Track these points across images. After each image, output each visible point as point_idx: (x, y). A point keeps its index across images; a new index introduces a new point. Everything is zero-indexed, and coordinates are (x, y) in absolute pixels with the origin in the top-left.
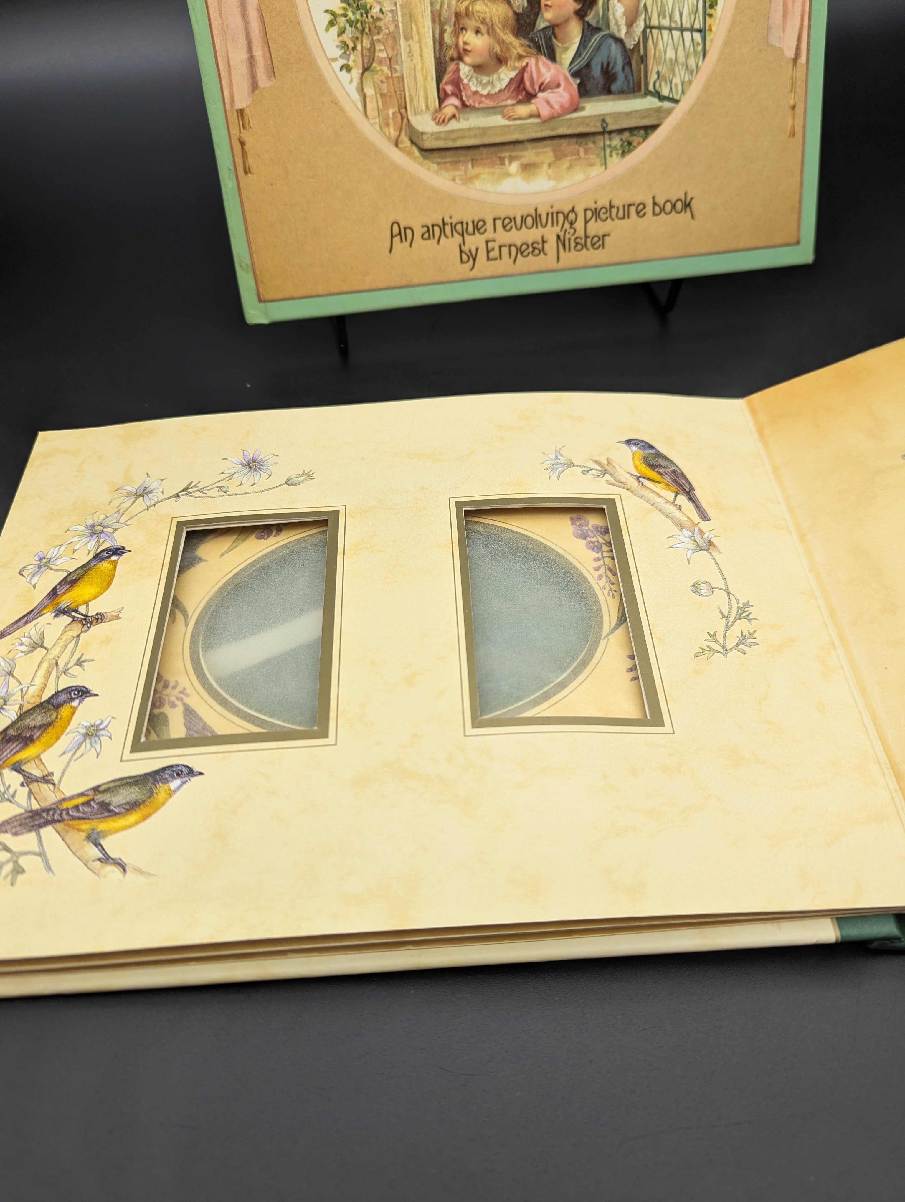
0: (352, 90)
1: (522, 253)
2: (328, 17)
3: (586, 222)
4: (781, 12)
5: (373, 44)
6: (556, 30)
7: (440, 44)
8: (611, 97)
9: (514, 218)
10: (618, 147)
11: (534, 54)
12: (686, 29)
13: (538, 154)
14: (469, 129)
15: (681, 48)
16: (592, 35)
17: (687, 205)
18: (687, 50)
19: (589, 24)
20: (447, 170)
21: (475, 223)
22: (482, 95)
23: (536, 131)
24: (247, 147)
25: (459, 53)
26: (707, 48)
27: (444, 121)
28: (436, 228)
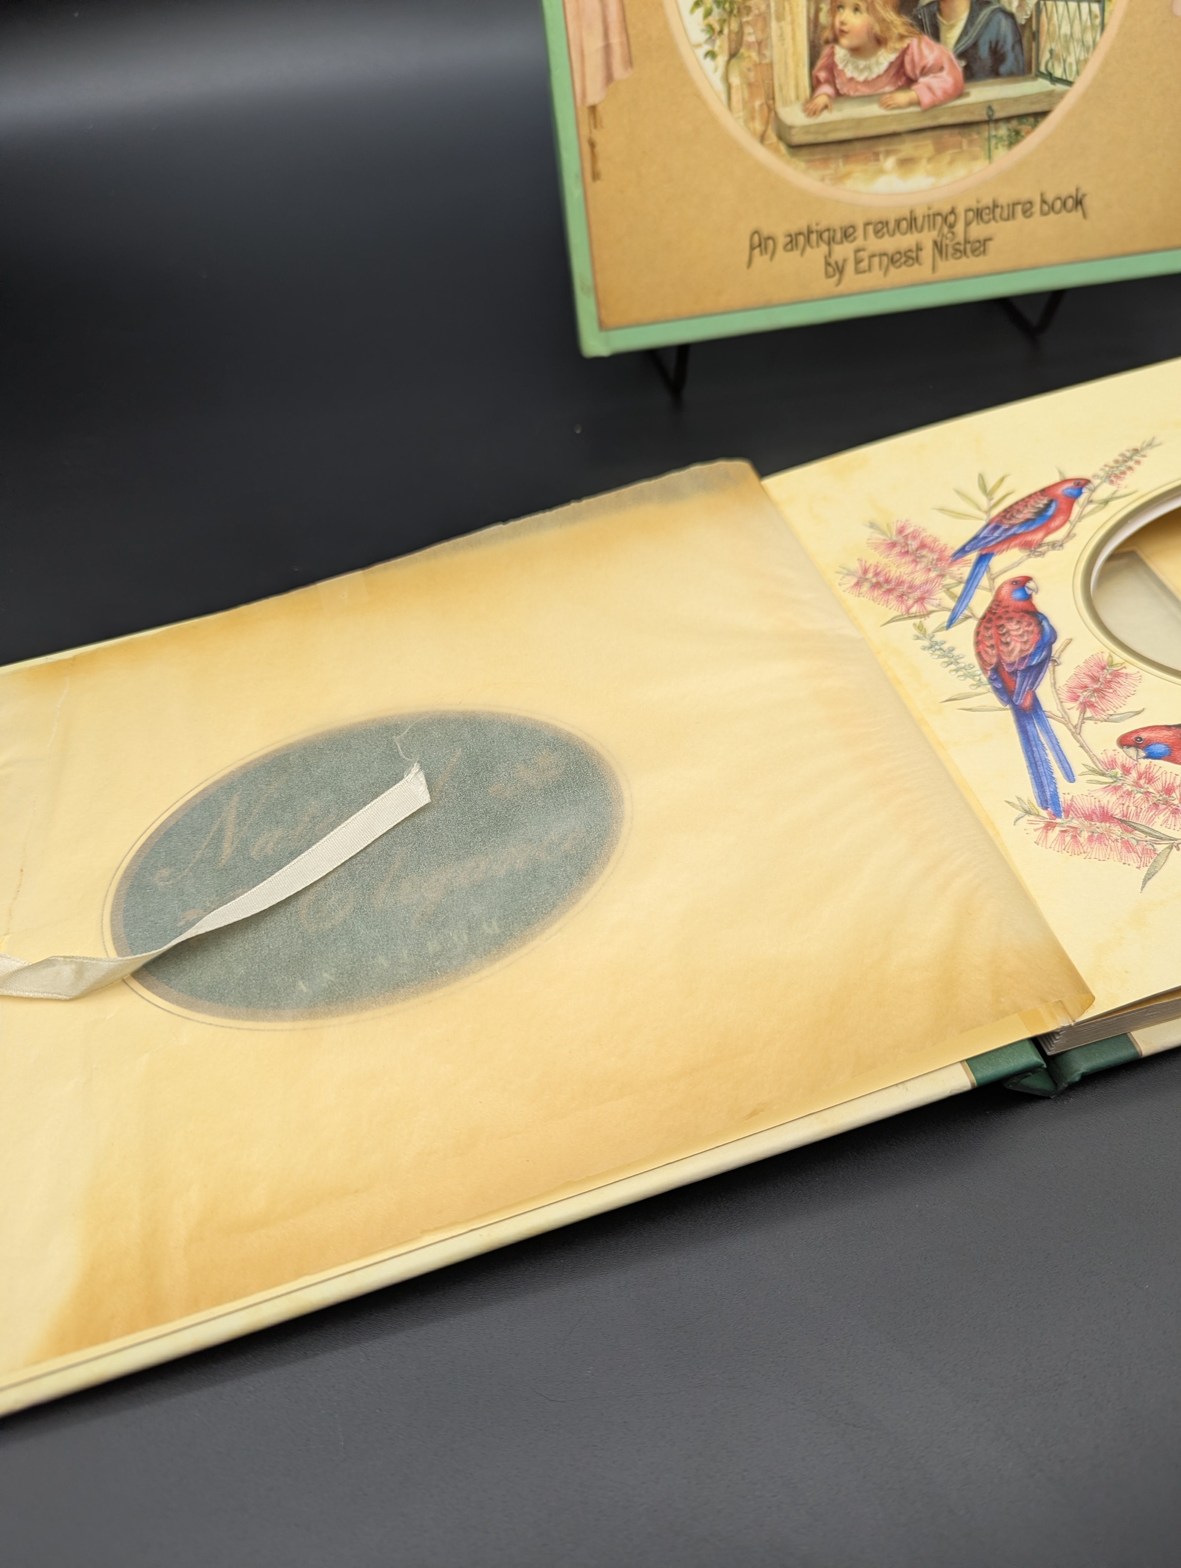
0: (716, 79)
1: (894, 263)
3: (968, 224)
5: (741, 26)
6: (942, 5)
7: (814, 24)
8: (999, 80)
9: (888, 223)
10: (1005, 137)
11: (915, 34)
13: (917, 148)
14: (843, 121)
15: (1077, 22)
16: (981, 10)
17: (1079, 202)
18: (1083, 23)
20: (816, 169)
21: (844, 230)
22: (858, 82)
23: (915, 122)
24: (598, 149)
25: (835, 35)
26: (1106, 21)
27: (815, 112)
28: (801, 238)
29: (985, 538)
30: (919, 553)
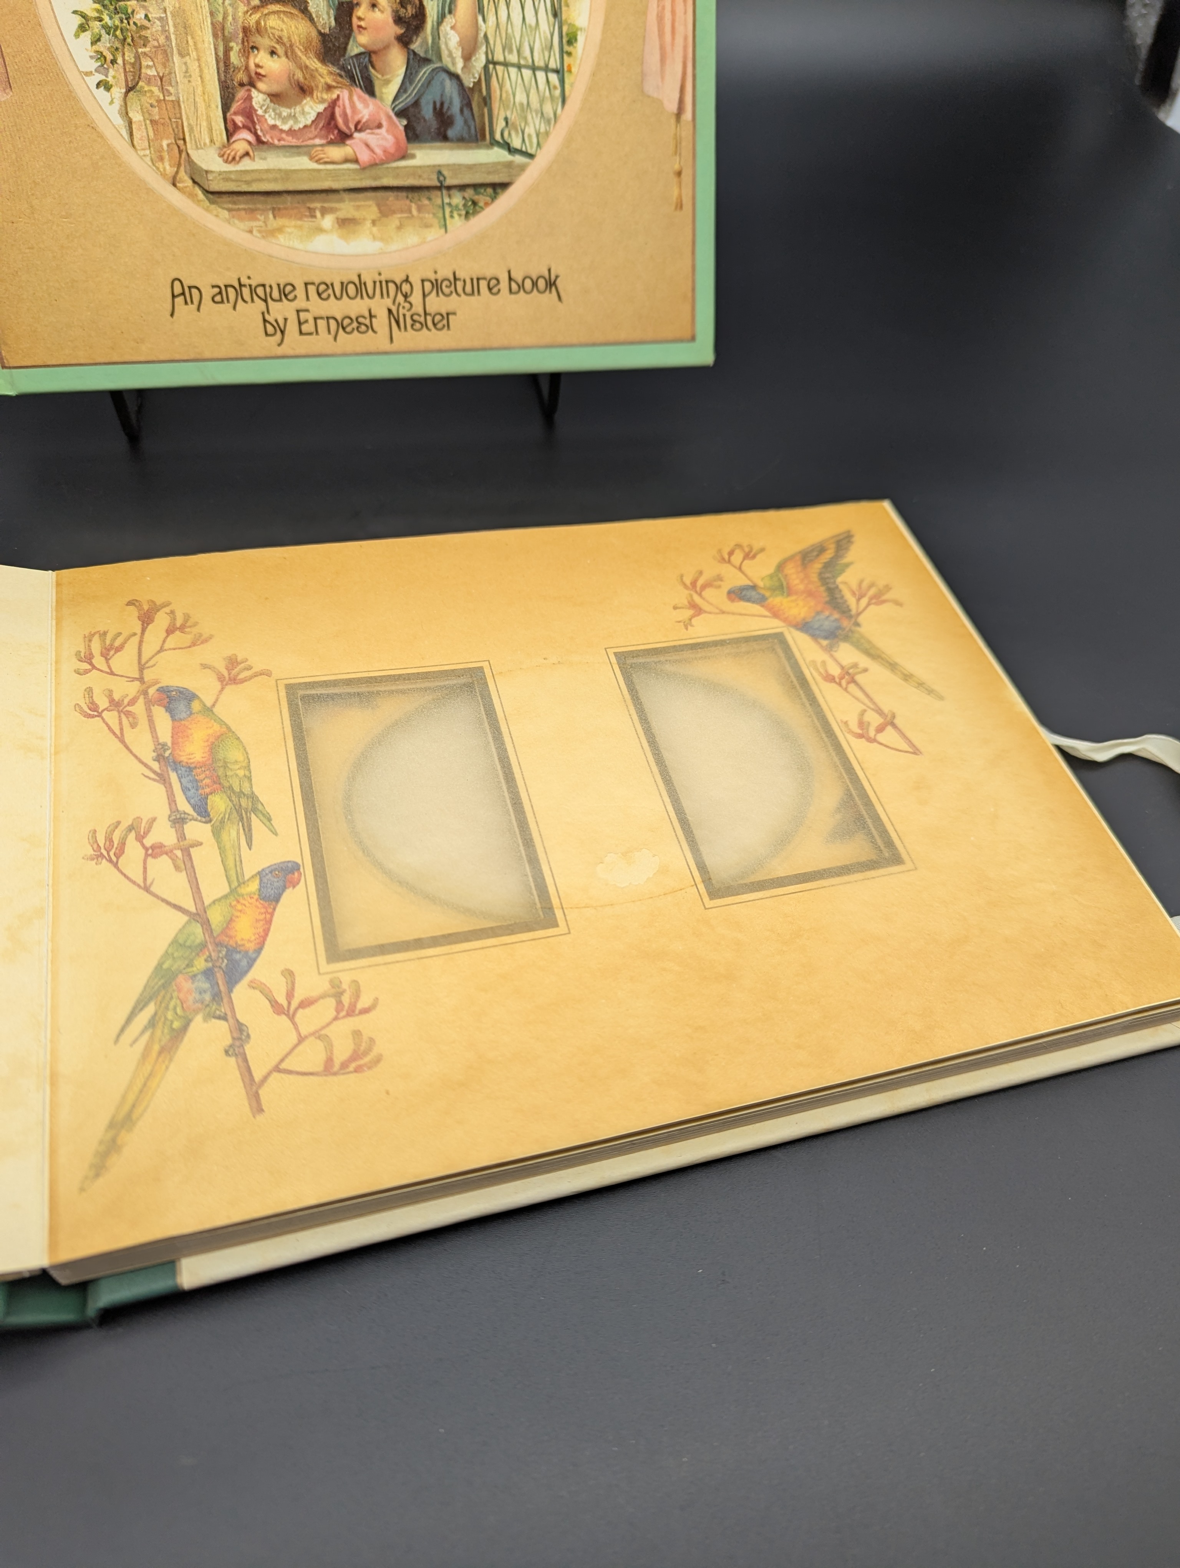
0: (114, 112)
1: (344, 328)
2: (78, 20)
3: (424, 296)
4: (657, 57)
5: (137, 57)
6: (374, 57)
7: (224, 64)
8: (447, 144)
9: (332, 285)
10: (461, 207)
11: (346, 85)
12: (540, 69)
13: (358, 208)
14: (268, 171)
15: (533, 91)
16: (420, 67)
17: (551, 284)
18: (541, 94)
19: (415, 53)
20: (241, 219)
21: (282, 287)
22: (282, 131)
23: (354, 180)
25: (250, 77)
26: (567, 94)
27: (234, 158)
28: (231, 291)
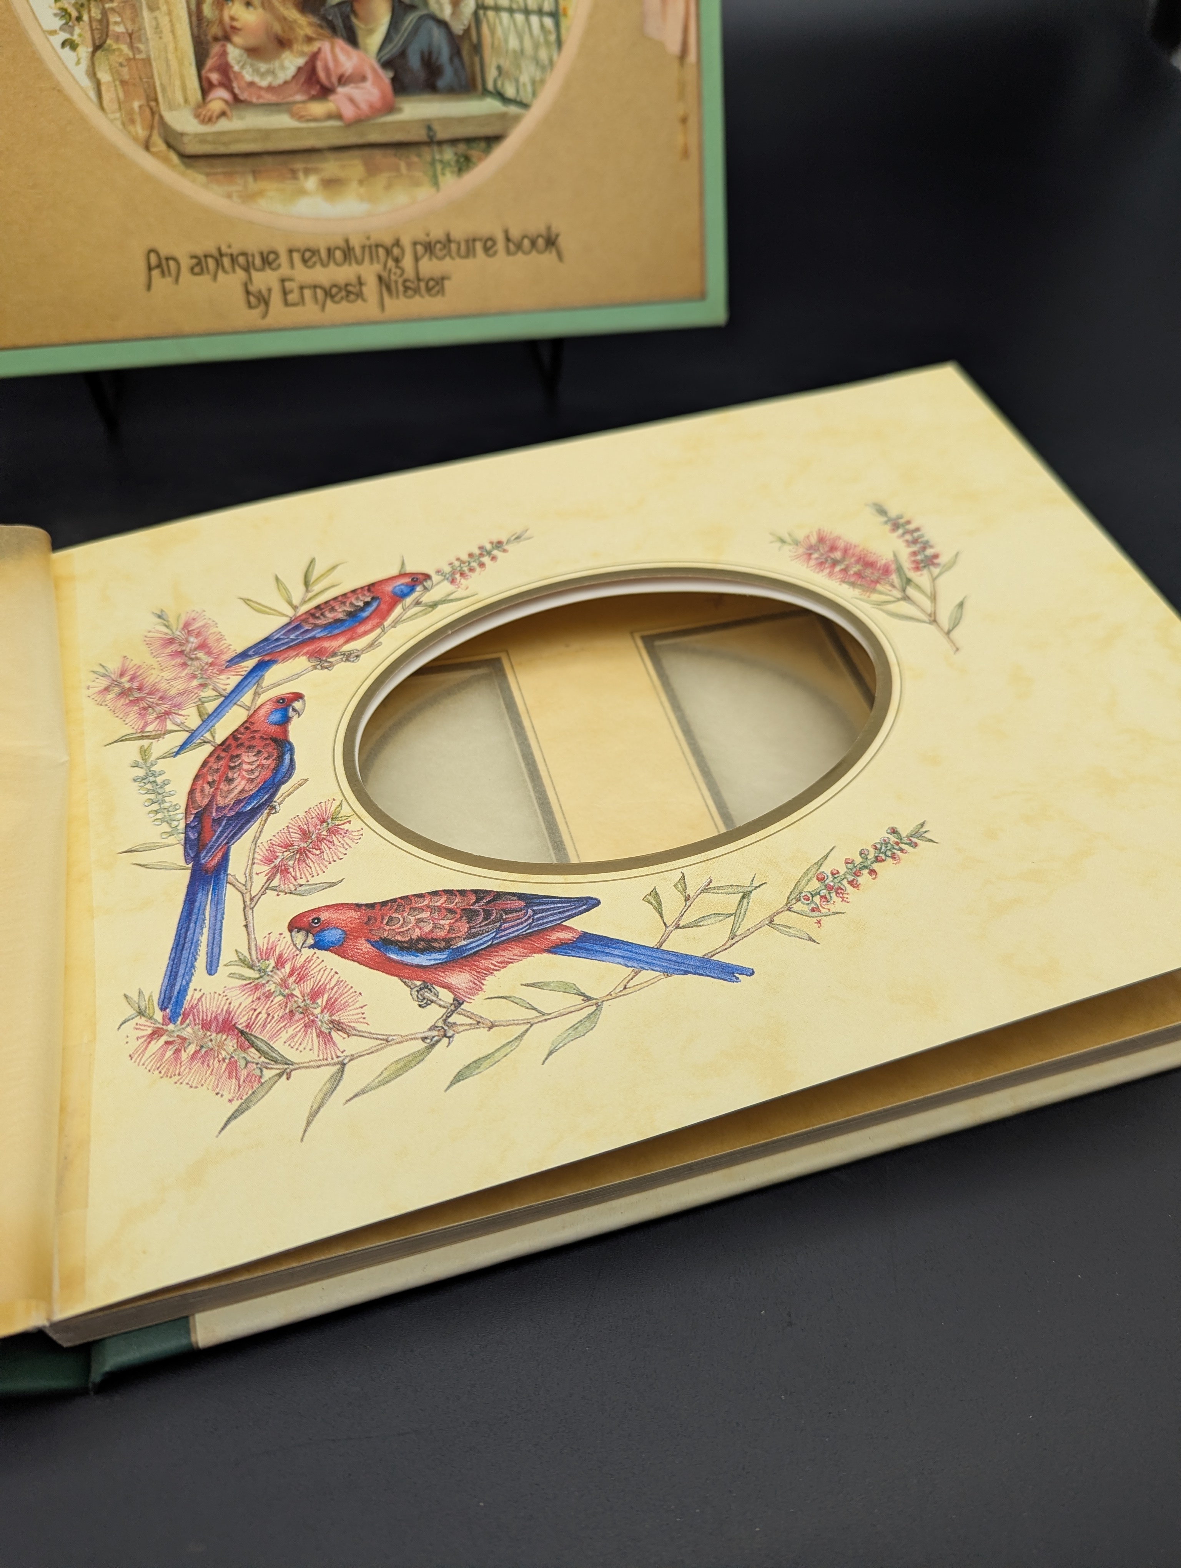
0: (80, 73)
1: (332, 297)
3: (417, 259)
5: (104, 13)
6: (356, 6)
7: (197, 18)
9: (318, 251)
10: (452, 162)
11: (327, 36)
12: (533, 12)
13: (343, 167)
14: (246, 131)
15: (527, 37)
16: (406, 15)
17: (551, 242)
18: (536, 39)
20: (219, 183)
21: (264, 255)
22: (260, 88)
23: (337, 137)
25: (225, 32)
26: (563, 38)
27: (210, 119)
28: (210, 260)
29: (278, 640)
30: (195, 654)
